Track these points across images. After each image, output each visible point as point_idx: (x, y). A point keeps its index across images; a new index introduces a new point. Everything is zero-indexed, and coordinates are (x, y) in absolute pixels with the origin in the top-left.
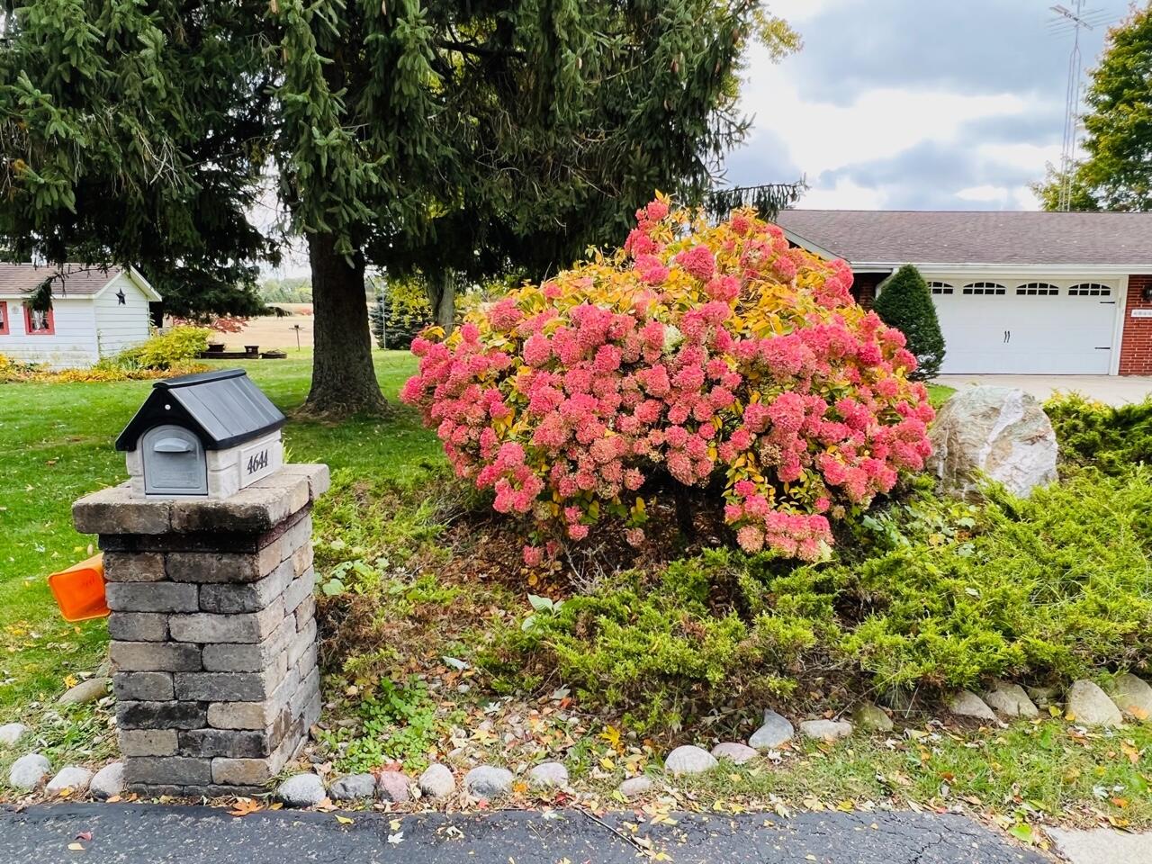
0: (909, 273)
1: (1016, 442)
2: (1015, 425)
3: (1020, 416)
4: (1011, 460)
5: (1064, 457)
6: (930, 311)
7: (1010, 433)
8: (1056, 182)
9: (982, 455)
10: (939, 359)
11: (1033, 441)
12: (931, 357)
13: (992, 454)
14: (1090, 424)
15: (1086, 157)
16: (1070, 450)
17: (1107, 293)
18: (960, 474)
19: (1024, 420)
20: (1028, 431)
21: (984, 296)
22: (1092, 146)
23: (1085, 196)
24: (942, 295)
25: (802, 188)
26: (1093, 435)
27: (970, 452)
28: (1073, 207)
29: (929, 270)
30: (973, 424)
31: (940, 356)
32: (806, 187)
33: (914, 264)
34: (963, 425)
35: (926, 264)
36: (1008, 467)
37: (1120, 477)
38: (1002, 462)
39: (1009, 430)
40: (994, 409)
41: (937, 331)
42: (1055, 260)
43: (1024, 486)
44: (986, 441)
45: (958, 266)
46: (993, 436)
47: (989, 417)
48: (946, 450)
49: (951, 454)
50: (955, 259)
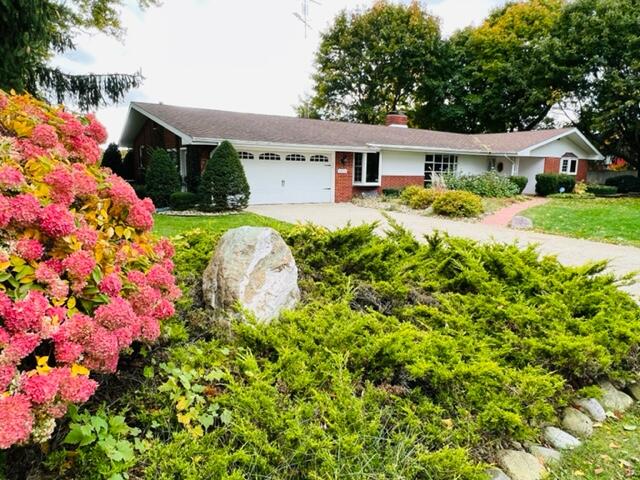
0: (226, 145)
1: (268, 272)
2: (266, 258)
3: (270, 250)
4: (265, 287)
5: (303, 274)
6: (241, 169)
7: (263, 264)
8: (303, 105)
9: (241, 287)
10: (247, 197)
11: (280, 269)
12: (243, 196)
13: (250, 285)
14: (318, 246)
15: (315, 94)
16: (307, 268)
17: (327, 160)
18: (226, 305)
19: (273, 253)
20: (276, 262)
21: (270, 161)
22: (317, 88)
23: (315, 113)
24: (248, 160)
25: (140, 78)
26: (319, 255)
27: (232, 285)
28: (310, 117)
29: (239, 145)
30: (236, 261)
31: (248, 195)
32: (142, 78)
33: (230, 141)
34: (228, 262)
35: (238, 141)
36: (262, 294)
37: (338, 286)
38: (258, 290)
39: (262, 261)
40: (250, 247)
41: (245, 180)
42: (302, 142)
43: (274, 307)
44: (245, 274)
45: (254, 142)
46: (251, 268)
47: (247, 254)
48: (216, 285)
49: (219, 287)
50: (253, 139)
